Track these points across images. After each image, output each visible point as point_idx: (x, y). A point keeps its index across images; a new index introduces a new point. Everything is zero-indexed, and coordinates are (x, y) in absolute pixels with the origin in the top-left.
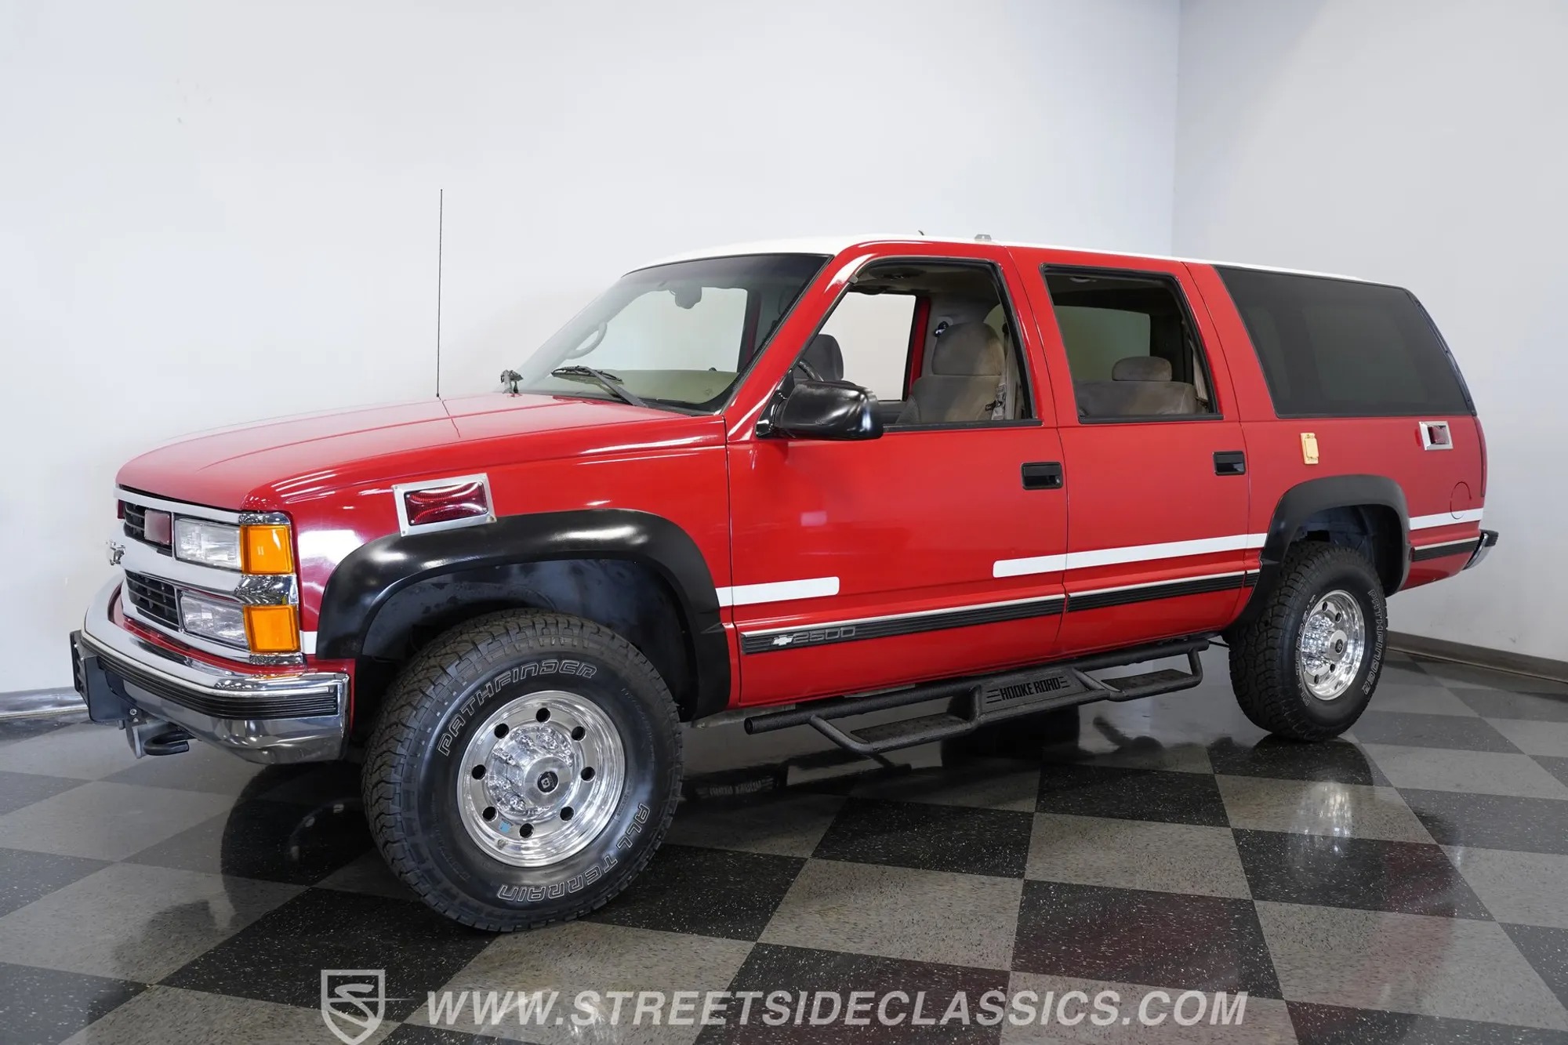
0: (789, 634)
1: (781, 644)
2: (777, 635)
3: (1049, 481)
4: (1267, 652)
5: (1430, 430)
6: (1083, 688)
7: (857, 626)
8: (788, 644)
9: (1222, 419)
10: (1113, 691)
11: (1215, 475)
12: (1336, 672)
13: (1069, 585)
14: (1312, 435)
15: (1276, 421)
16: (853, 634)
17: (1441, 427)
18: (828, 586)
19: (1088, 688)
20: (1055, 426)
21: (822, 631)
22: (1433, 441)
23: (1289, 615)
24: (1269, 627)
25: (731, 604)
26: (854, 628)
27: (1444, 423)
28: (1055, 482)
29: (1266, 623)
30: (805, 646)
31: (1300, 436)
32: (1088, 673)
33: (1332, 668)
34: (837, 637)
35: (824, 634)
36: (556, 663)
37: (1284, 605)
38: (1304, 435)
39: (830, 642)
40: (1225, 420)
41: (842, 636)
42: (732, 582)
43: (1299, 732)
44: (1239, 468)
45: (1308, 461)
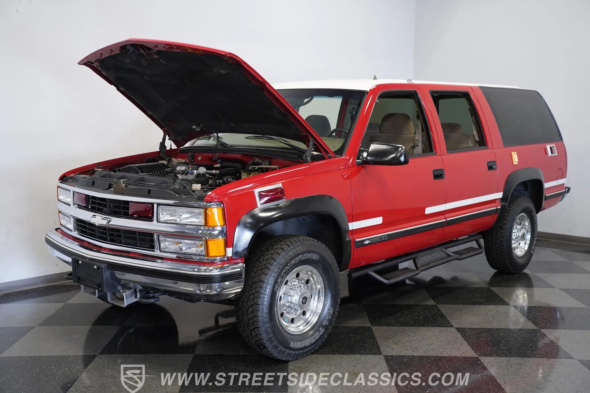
0: (369, 239)
1: (366, 243)
2: (365, 240)
3: (440, 176)
4: (501, 239)
5: (551, 148)
6: (448, 256)
7: (388, 235)
8: (368, 243)
9: (488, 148)
10: (457, 256)
11: (488, 171)
12: (521, 245)
13: (446, 216)
14: (516, 153)
15: (504, 148)
16: (386, 238)
17: (553, 147)
18: (378, 220)
19: (449, 256)
20: (441, 155)
21: (377, 238)
22: (552, 153)
23: (508, 224)
24: (501, 229)
25: (352, 229)
26: (387, 236)
27: (554, 145)
28: (442, 177)
29: (500, 227)
30: (373, 244)
31: (511, 154)
32: (447, 249)
33: (519, 244)
34: (382, 240)
35: (378, 239)
36: (308, 255)
37: (507, 220)
38: (513, 153)
39: (379, 242)
40: (489, 148)
41: (384, 239)
42: (353, 221)
43: (512, 270)
44: (494, 167)
45: (515, 163)
